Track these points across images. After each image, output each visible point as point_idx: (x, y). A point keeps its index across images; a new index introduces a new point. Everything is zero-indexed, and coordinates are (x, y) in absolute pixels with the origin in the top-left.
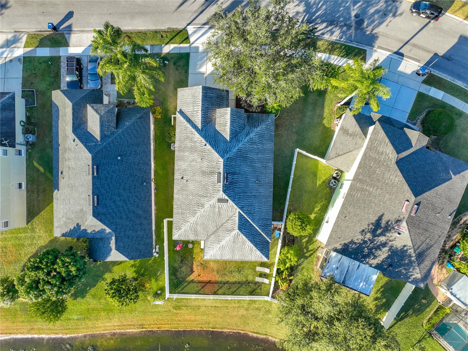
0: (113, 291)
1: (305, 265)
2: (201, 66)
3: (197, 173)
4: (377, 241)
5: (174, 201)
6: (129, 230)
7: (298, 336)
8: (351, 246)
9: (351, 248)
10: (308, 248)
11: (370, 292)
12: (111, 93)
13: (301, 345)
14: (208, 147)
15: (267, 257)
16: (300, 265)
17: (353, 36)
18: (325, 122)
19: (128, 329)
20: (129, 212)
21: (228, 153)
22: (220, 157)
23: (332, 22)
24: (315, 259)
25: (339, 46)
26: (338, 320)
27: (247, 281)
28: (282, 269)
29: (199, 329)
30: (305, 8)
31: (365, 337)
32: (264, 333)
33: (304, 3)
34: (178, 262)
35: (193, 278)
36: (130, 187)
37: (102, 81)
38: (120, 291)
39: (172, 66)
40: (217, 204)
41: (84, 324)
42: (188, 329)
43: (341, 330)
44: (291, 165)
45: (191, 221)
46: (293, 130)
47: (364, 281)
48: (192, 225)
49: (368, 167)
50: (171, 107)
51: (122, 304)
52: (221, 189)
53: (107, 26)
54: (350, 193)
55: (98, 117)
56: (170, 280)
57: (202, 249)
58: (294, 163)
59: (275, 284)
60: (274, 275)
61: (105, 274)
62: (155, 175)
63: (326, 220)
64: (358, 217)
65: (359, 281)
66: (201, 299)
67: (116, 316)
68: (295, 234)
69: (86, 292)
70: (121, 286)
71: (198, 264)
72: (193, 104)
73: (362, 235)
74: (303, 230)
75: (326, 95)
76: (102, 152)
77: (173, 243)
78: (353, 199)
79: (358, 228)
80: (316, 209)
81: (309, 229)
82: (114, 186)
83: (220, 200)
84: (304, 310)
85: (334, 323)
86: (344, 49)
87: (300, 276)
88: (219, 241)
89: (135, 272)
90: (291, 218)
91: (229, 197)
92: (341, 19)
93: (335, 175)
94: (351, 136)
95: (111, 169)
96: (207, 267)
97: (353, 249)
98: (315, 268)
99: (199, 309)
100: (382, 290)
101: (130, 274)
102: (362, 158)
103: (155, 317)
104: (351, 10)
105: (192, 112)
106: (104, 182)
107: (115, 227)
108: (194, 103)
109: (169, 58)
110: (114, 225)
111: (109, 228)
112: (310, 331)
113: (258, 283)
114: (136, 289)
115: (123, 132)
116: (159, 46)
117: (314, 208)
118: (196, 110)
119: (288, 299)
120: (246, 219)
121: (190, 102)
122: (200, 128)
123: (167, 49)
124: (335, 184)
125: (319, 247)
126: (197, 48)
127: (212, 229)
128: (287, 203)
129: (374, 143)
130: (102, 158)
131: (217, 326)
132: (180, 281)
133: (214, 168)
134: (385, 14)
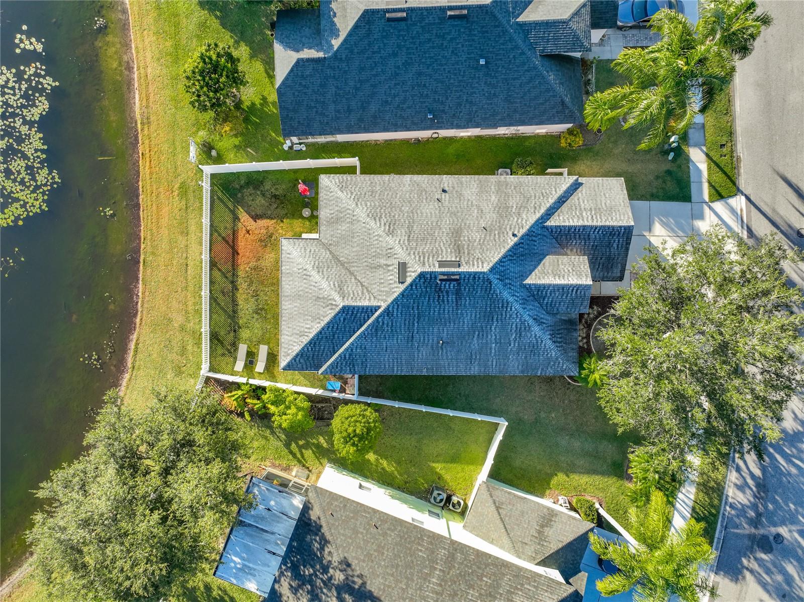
0: (214, 57)
1: (274, 443)
2: (665, 225)
3: (456, 220)
4: (329, 594)
5: (397, 177)
6: (337, 87)
7: (129, 435)
8: (316, 540)
9: (311, 539)
10: (306, 449)
11: (221, 577)
12: (607, 48)
13: (111, 441)
14: (511, 241)
15: (289, 367)
16: (273, 433)
17: (736, 531)
18: (561, 477)
19: (140, 95)
20: (374, 86)
21: (501, 280)
22: (491, 265)
23: (763, 487)
24: (284, 463)
25: (716, 502)
26: (164, 519)
27: (240, 327)
28: (264, 397)
29: (142, 235)
30: (791, 432)
31: (128, 578)
32: (137, 364)
33: (801, 429)
34: (273, 190)
35: (242, 221)
36: (425, 85)
37: (631, 27)
38: (215, 72)
39: (664, 167)
40: (396, 262)
41: (149, 8)
42: (141, 213)
43: (143, 527)
44: (472, 410)
45: (358, 211)
46: (542, 413)
47: (244, 565)
48: (350, 212)
49: (480, 571)
50: (581, 166)
51: (188, 78)
52: (427, 269)
53: (765, 21)
54: (425, 535)
55: (566, 16)
56: (237, 175)
57: (301, 236)
58: (479, 418)
59: (233, 383)
60: (251, 381)
61: (246, 45)
62: (445, 138)
63: (364, 484)
64: (376, 554)
65: (245, 555)
66: (201, 238)
67: (164, 71)
68: (336, 423)
69: (211, 10)
70: (224, 73)
71: (271, 230)
72: (595, 209)
73: (340, 563)
74: (344, 438)
75: (615, 479)
76: (496, 26)
77: (311, 178)
78: (413, 542)
79: (354, 555)
80: (384, 463)
81: (346, 451)
82: (425, 53)
83: (403, 268)
84: (183, 446)
85: (156, 512)
86: (710, 513)
87: (251, 433)
88: (319, 269)
89: (253, 104)
90: (368, 413)
91: (411, 285)
92: (770, 506)
93: (455, 499)
94: (539, 532)
95: (460, 46)
96: (266, 246)
97: (310, 545)
98: (268, 463)
99: (182, 233)
100: (227, 598)
101: (249, 95)
102: (498, 558)
103: (165, 147)
104: (789, 526)
105: (578, 208)
106: (434, 32)
107: (344, 56)
108: (598, 210)
109: (678, 162)
110: (347, 56)
111: (342, 44)
112: (140, 458)
113: (236, 350)
114: (219, 105)
115: (535, 68)
116: (702, 140)
117: (386, 458)
118: (584, 214)
119: (204, 411)
120: (365, 322)
121: (599, 201)
122: (548, 223)
123: (697, 157)
124: (438, 501)
125: (310, 471)
126: (701, 217)
127: (344, 252)
128: (397, 404)
129: (529, 584)
130: (483, 27)
131: (149, 271)
132: (236, 195)
133: (468, 254)
134: (784, 596)
